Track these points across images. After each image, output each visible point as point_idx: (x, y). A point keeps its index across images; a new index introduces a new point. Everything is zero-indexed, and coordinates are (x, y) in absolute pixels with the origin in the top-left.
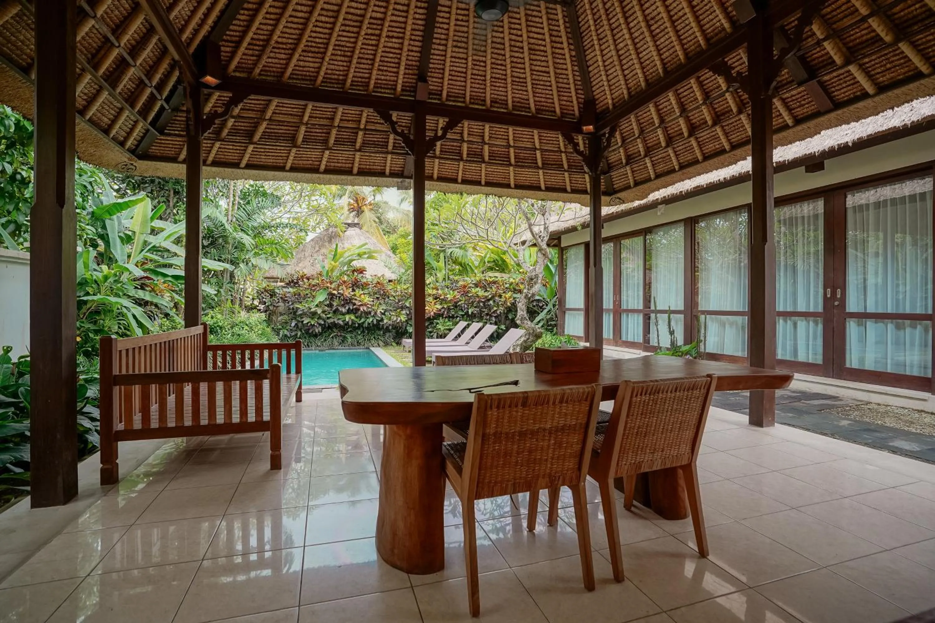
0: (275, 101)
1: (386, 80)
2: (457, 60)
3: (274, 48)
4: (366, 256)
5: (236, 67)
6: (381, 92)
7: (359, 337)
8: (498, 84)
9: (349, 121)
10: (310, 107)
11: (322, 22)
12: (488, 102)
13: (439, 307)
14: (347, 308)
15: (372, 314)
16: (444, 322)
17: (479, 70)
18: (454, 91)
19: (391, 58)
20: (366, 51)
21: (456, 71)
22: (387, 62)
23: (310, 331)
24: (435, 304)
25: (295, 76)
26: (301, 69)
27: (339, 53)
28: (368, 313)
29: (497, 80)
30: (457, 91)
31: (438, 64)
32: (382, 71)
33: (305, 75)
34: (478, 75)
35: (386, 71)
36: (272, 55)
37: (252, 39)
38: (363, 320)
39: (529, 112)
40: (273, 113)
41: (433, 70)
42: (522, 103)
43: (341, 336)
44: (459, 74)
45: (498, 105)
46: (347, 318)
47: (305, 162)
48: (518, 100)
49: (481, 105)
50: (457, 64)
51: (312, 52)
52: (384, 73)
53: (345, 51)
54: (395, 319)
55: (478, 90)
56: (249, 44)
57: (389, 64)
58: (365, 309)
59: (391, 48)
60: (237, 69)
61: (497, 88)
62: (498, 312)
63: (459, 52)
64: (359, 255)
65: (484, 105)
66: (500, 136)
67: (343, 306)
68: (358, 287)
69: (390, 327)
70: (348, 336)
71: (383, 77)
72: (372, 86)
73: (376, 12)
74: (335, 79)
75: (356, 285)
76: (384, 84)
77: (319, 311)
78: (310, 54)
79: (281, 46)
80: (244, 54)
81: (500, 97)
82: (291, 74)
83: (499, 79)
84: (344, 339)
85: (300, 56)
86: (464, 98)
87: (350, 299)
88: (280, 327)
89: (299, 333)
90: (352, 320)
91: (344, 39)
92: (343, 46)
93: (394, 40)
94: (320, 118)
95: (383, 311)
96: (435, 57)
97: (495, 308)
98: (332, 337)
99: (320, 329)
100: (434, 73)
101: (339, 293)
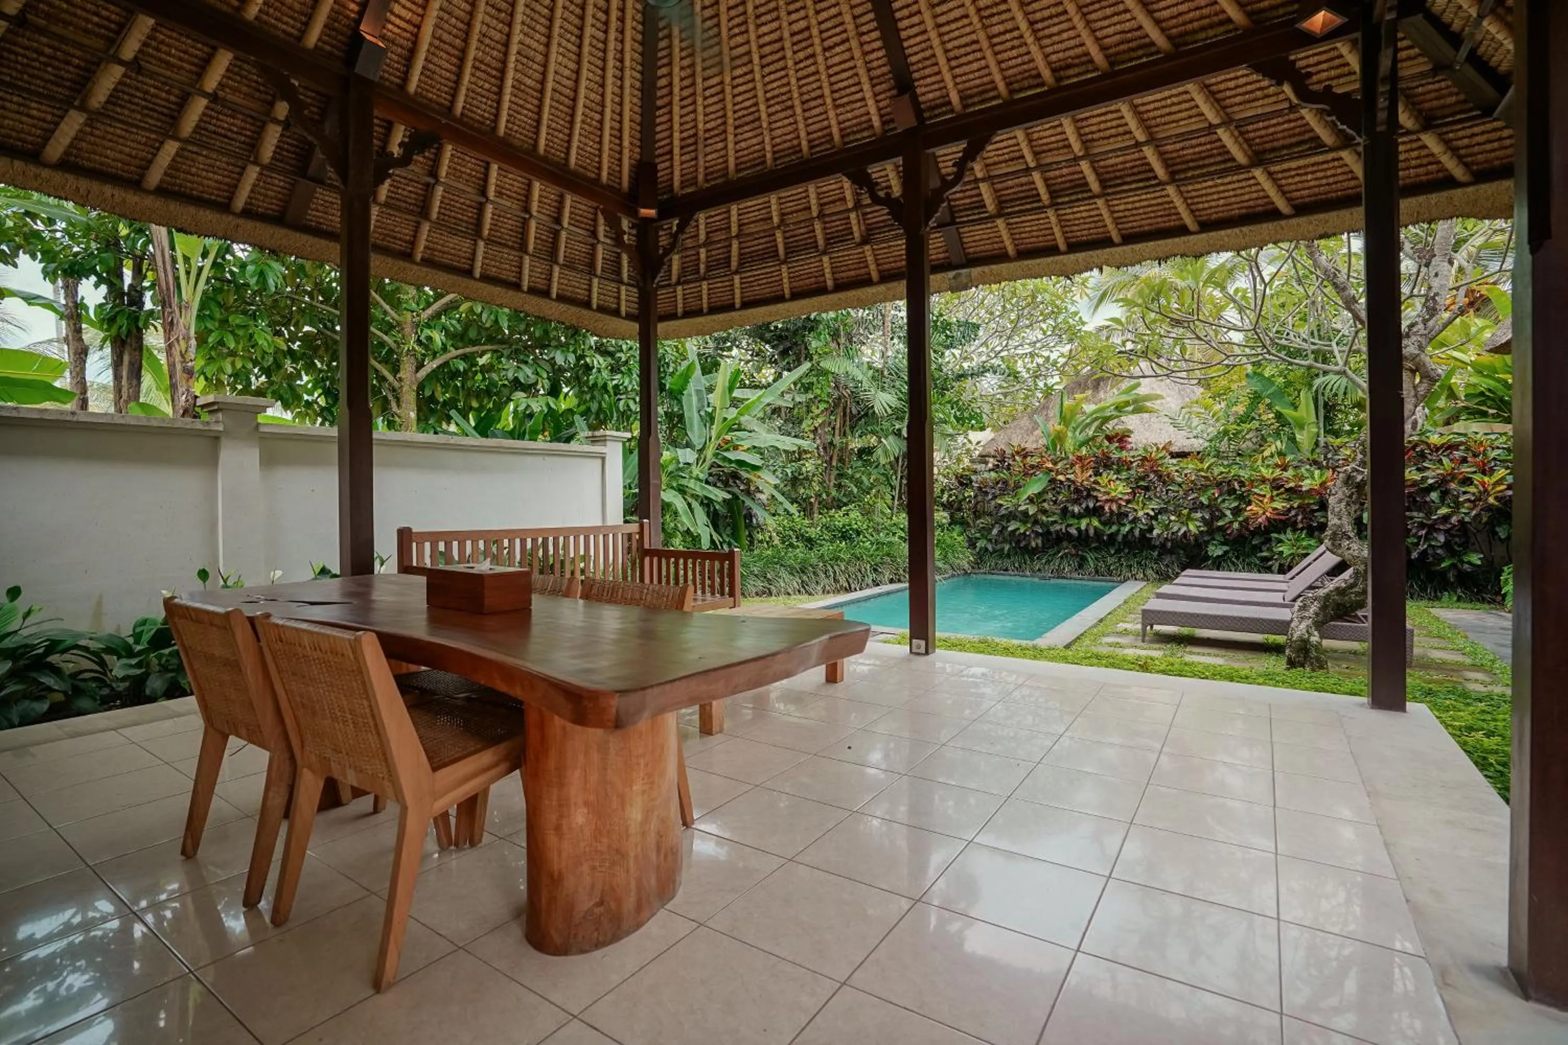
0: (734, 209)
1: (856, 117)
2: (953, 26)
3: (706, 139)
4: (1130, 408)
5: (682, 182)
6: (857, 140)
7: (1110, 560)
8: (1055, 30)
9: (833, 202)
10: (774, 201)
11: (741, 76)
12: (1046, 74)
13: (1279, 505)
14: (1084, 506)
15: (1131, 518)
16: (1297, 540)
17: (1002, 22)
18: (972, 83)
19: (847, 79)
20: (809, 88)
21: (959, 47)
22: (845, 88)
23: (1022, 545)
24: (1272, 499)
25: (743, 166)
26: (746, 152)
27: (778, 107)
28: (1121, 516)
29: (1050, 22)
30: (978, 82)
31: (923, 51)
32: (843, 105)
33: (755, 159)
34: (1004, 33)
35: (848, 103)
36: (708, 149)
37: (682, 139)
38: (1114, 528)
39: (1158, 52)
40: (740, 226)
41: (920, 65)
42: (1129, 41)
43: (1077, 555)
44: (968, 49)
45: (1077, 70)
46: (1084, 524)
47: (807, 281)
48: (1118, 37)
49: (1037, 86)
50: (957, 33)
51: (747, 124)
52: (848, 108)
53: (783, 102)
54: (1175, 529)
55: (1019, 60)
56: (682, 148)
57: (848, 91)
58: (1114, 507)
59: (840, 63)
60: (683, 185)
61: (1056, 38)
62: (1454, 520)
63: (951, 10)
64: (1119, 408)
65: (1043, 84)
66: (1113, 131)
67: (1076, 502)
68: (1107, 467)
69: (1169, 544)
70: (1090, 557)
71: (849, 115)
72: (837, 137)
73: (797, 21)
74: (789, 148)
75: (1104, 463)
76: (856, 125)
77: (1032, 510)
78: (746, 128)
79: (712, 133)
80: (682, 163)
81: (1071, 53)
82: (737, 165)
83: (1051, 17)
84: (1082, 562)
85: (736, 135)
86: (996, 88)
87: (1088, 490)
88: (978, 535)
89: (1007, 547)
90: (1096, 528)
91: (775, 85)
92: (777, 96)
93: (838, 49)
94: (796, 212)
95: (1152, 513)
96: (912, 42)
97: (1444, 511)
98: (1062, 557)
99: (1039, 541)
100: (924, 68)
101: (1068, 479)
